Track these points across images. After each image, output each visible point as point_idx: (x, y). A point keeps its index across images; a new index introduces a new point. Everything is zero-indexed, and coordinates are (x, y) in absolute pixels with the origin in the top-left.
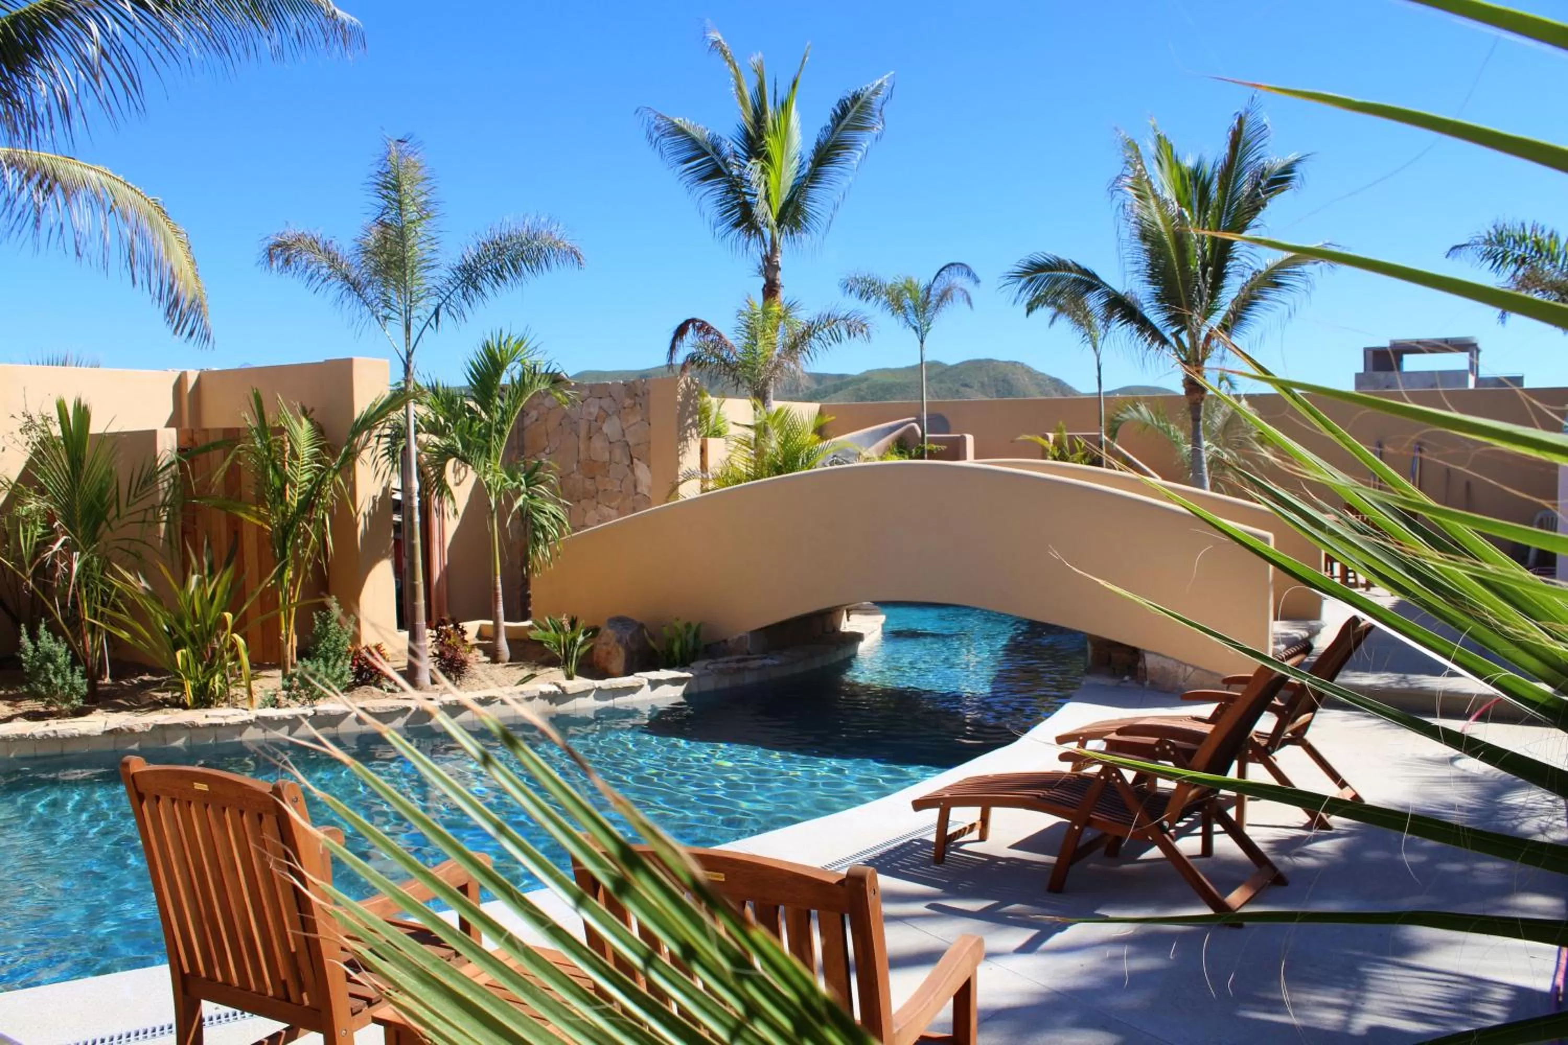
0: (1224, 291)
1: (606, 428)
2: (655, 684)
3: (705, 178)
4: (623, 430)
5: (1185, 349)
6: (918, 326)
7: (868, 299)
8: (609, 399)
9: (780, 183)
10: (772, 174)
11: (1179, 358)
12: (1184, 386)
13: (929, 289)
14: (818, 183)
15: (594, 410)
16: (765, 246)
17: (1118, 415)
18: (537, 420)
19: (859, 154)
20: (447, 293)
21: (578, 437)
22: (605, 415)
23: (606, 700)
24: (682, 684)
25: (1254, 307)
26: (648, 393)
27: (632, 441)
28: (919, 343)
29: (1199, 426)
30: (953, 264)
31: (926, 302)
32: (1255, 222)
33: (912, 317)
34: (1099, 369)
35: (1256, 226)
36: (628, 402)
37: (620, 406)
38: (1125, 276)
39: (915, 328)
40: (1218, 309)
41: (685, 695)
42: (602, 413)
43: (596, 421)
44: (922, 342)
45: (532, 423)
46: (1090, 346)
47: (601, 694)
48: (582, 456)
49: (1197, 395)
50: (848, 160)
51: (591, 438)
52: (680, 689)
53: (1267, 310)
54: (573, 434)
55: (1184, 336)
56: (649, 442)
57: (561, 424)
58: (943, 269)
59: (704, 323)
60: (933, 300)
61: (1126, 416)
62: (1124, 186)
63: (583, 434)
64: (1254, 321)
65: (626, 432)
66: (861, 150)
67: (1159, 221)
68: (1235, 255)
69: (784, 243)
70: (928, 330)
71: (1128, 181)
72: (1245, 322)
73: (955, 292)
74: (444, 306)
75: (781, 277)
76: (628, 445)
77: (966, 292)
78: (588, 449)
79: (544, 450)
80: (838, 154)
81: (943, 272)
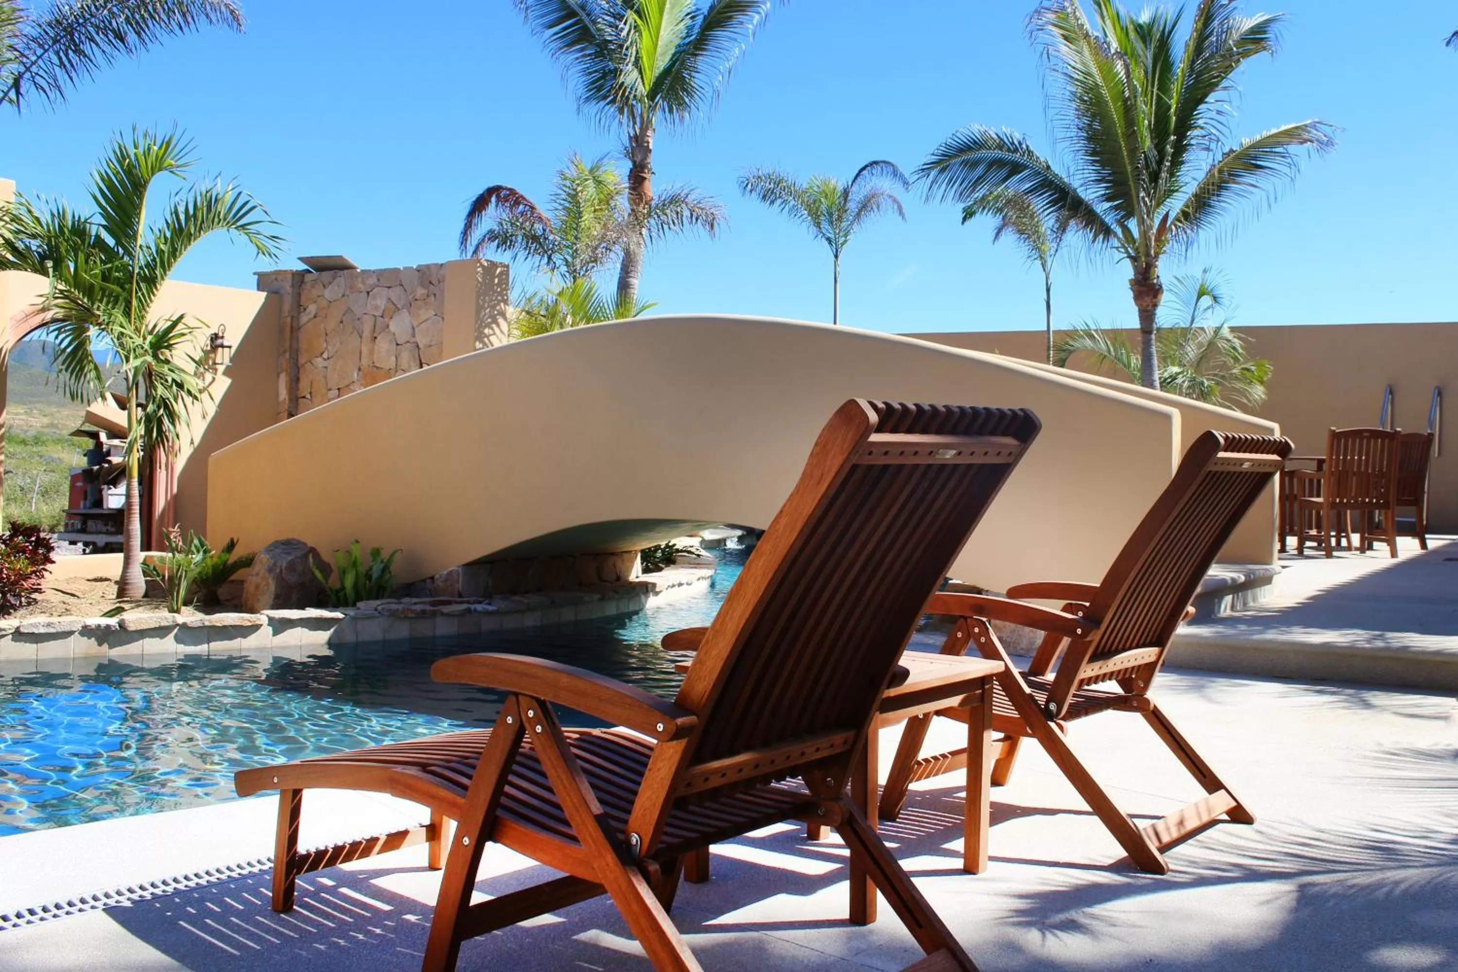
0: (1184, 168)
1: (392, 328)
2: (279, 626)
3: (570, 45)
4: (413, 328)
5: (1134, 241)
6: (832, 236)
7: (772, 202)
8: (399, 289)
9: (655, 46)
10: (645, 34)
11: (1127, 252)
12: (1132, 289)
13: (846, 193)
14: (705, 50)
15: (381, 303)
16: (635, 123)
17: (1067, 343)
18: (315, 317)
19: (757, 17)
20: (34, 58)
21: (361, 337)
22: (393, 309)
23: (196, 644)
24: (327, 629)
25: (1224, 192)
26: (444, 281)
27: (422, 341)
28: (833, 258)
29: (1150, 340)
30: (876, 163)
31: (843, 210)
32: (1224, 83)
33: (825, 225)
34: (1048, 290)
35: (1225, 88)
36: (421, 292)
37: (410, 297)
38: (1054, 143)
39: (829, 240)
40: (1177, 191)
41: (330, 644)
42: (390, 306)
43: (382, 317)
44: (836, 257)
45: (310, 320)
46: (1038, 263)
47: (186, 633)
48: (365, 361)
49: (1148, 300)
50: (742, 23)
51: (376, 338)
52: (323, 636)
53: (1238, 194)
54: (355, 332)
55: (1133, 225)
56: (442, 343)
57: (342, 322)
58: (864, 169)
59: (512, 192)
60: (852, 206)
61: (1077, 345)
62: (1047, 23)
63: (367, 333)
64: (1223, 209)
65: (416, 330)
66: (759, 13)
67: (1094, 70)
68: (1200, 122)
69: (657, 118)
70: (845, 241)
71: (1051, 16)
72: (1211, 210)
73: (881, 200)
74: (27, 75)
75: (653, 161)
76: (418, 346)
77: (895, 201)
78: (371, 352)
79: (322, 354)
80: (731, 17)
81: (865, 172)
